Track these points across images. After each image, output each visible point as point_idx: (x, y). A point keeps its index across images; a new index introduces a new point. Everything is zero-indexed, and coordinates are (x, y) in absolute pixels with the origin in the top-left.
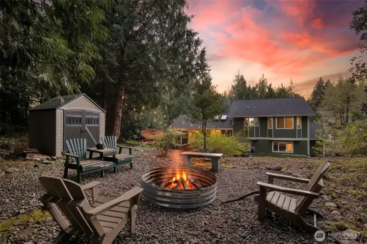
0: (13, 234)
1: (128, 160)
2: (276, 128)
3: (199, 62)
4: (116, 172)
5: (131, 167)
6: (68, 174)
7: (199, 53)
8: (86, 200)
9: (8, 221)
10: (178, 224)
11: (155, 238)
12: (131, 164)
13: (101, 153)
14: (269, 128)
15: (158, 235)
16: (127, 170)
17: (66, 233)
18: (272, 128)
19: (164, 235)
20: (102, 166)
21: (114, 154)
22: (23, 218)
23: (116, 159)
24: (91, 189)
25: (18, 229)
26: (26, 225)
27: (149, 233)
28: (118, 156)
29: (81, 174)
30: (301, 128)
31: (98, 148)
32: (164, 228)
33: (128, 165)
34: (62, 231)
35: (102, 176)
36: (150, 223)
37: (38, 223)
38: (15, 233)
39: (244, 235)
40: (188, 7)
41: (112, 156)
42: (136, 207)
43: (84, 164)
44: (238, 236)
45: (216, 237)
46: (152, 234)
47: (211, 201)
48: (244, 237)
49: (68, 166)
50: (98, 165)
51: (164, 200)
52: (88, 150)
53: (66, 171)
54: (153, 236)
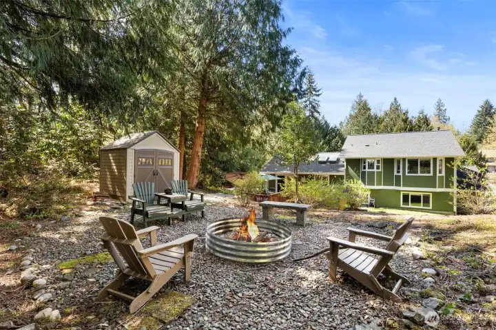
0: (80, 271)
1: (199, 208)
2: (407, 174)
3: (298, 87)
4: (185, 220)
5: (203, 216)
6: (135, 220)
7: (297, 76)
8: (138, 240)
9: (76, 260)
10: (236, 276)
11: (208, 287)
12: (203, 212)
13: (169, 199)
14: (395, 173)
15: (212, 285)
16: (197, 219)
17: (124, 274)
18: (401, 174)
19: (219, 285)
20: (169, 212)
21: (183, 200)
22: (88, 258)
23: (186, 206)
24: (150, 233)
25: (84, 268)
26: (91, 265)
27: (204, 282)
28: (187, 203)
29: (146, 220)
30: (443, 174)
31: (167, 193)
32: (220, 279)
33: (199, 214)
34: (120, 271)
35: (169, 224)
36: (207, 274)
37: (101, 264)
38: (81, 270)
39: (306, 293)
40: (283, 18)
41: (181, 203)
42: (192, 254)
43: (151, 210)
44: (298, 294)
45: (273, 292)
46: (206, 283)
47: (281, 258)
48: (304, 296)
49: (135, 211)
50: (165, 212)
51: (226, 251)
52: (156, 195)
53: (133, 217)
54: (207, 285)
